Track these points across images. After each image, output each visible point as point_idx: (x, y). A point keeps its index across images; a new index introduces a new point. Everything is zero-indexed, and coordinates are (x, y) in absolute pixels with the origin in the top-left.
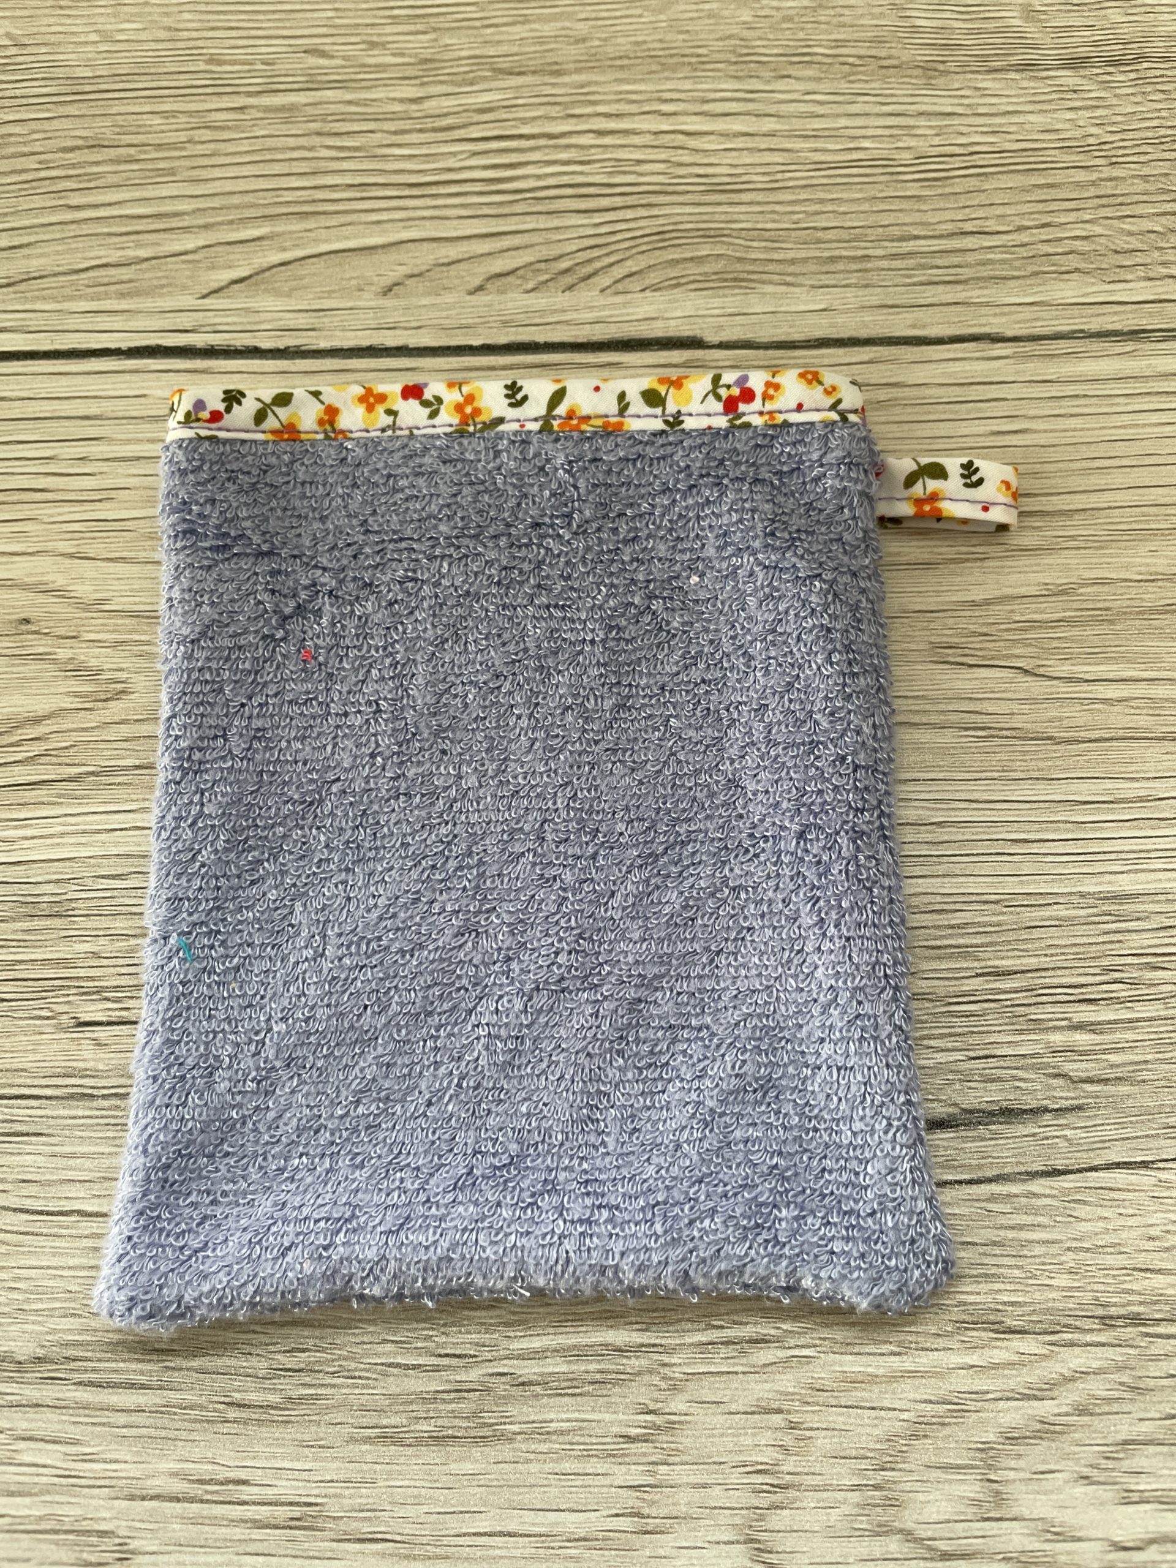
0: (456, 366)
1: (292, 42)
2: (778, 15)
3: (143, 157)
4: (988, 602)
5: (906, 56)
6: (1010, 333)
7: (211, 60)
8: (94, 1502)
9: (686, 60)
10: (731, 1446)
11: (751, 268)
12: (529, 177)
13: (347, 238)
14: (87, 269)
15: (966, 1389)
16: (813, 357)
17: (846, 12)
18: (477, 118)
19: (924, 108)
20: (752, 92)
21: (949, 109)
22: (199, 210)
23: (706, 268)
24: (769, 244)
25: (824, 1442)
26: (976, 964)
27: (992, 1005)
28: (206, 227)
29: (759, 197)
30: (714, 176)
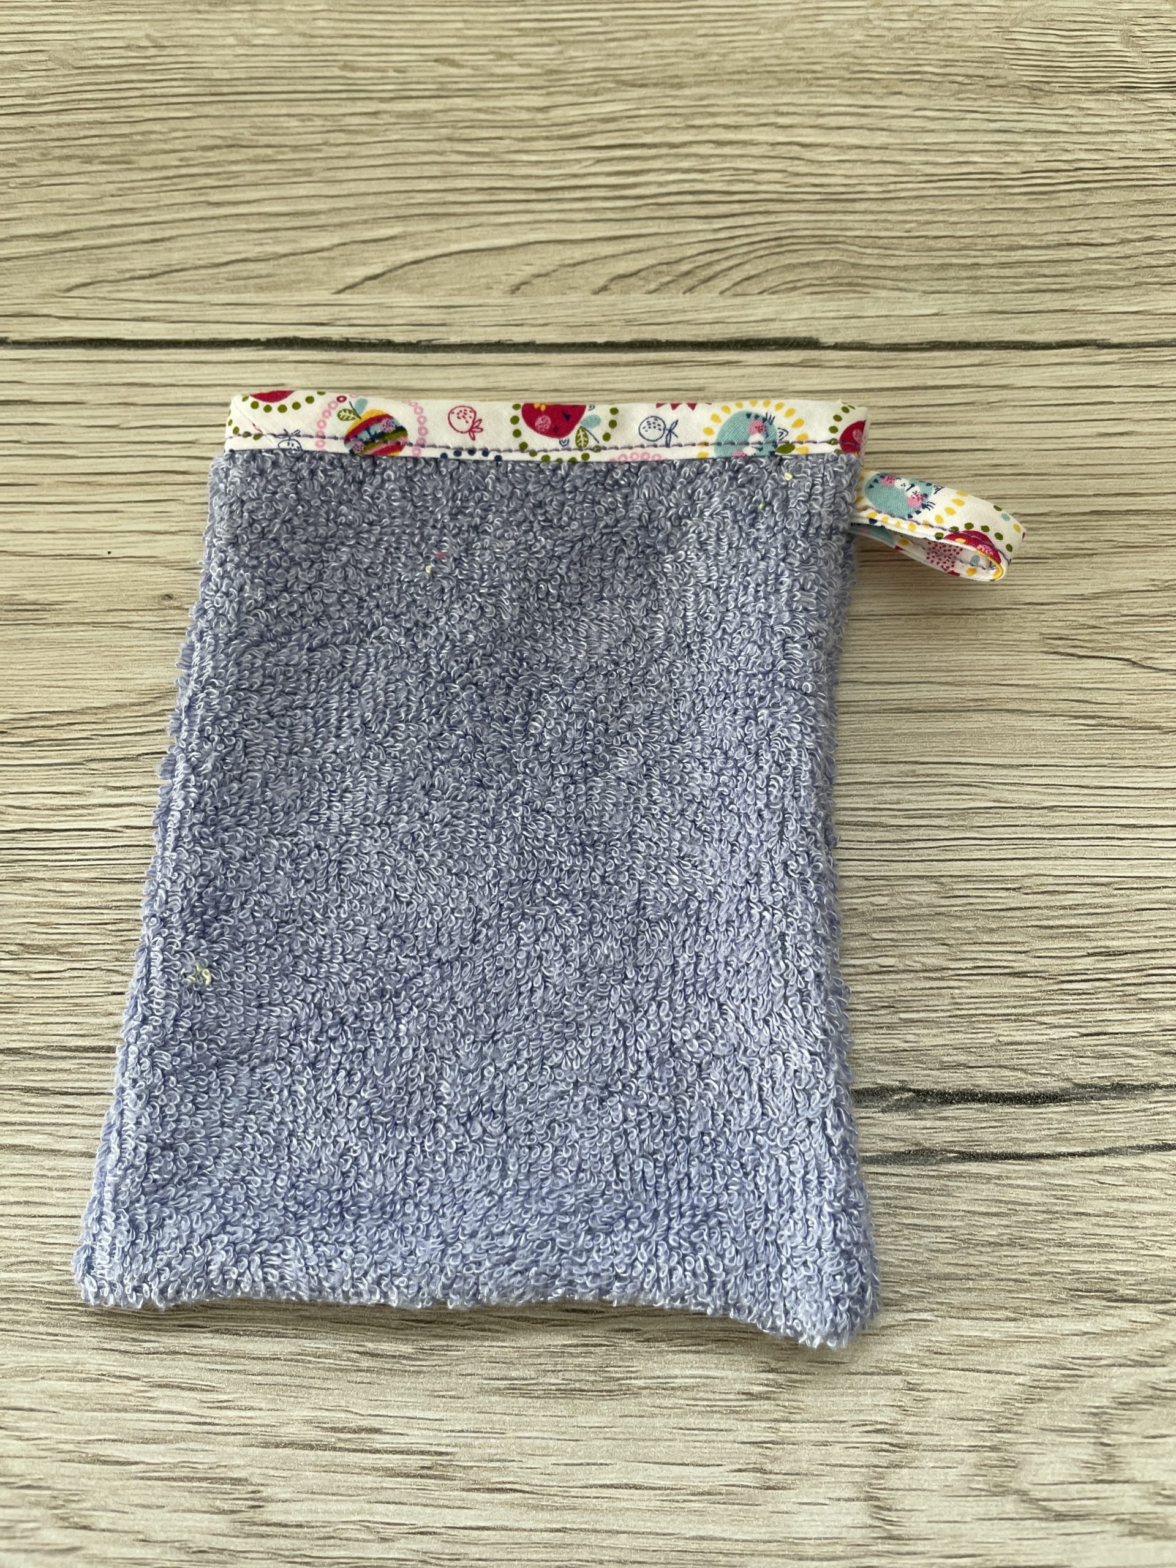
0: (581, 362)
1: (423, 51)
2: (890, 35)
3: (280, 157)
4: (1096, 596)
5: (1012, 76)
6: (1115, 340)
7: (346, 66)
8: (229, 1449)
9: (801, 75)
10: (850, 1406)
11: (865, 273)
12: (651, 184)
13: (477, 239)
14: (227, 264)
15: (1080, 1354)
16: (924, 359)
17: (955, 33)
18: (601, 127)
19: (1030, 126)
20: (865, 107)
21: (1054, 127)
22: (334, 209)
23: (822, 273)
24: (882, 251)
25: (942, 1404)
26: (1087, 944)
27: (1103, 984)
28: (341, 225)
29: (873, 206)
30: (828, 185)
